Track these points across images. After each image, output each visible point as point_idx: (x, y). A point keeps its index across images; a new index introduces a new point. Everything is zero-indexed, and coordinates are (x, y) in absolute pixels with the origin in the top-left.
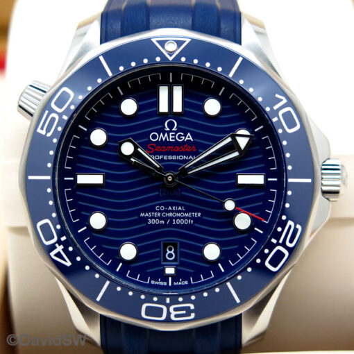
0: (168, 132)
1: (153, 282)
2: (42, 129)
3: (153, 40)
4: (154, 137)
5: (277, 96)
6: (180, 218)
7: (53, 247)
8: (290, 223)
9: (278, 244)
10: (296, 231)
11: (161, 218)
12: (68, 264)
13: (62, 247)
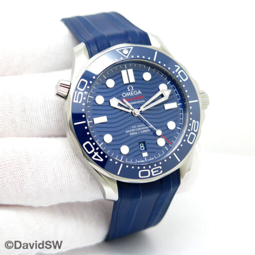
0: (130, 92)
1: (138, 162)
2: (76, 100)
3: (117, 50)
4: (124, 95)
5: (176, 66)
6: (144, 130)
7: (93, 154)
8: (194, 121)
9: (191, 131)
10: (197, 124)
11: (135, 132)
12: (102, 160)
13: (97, 153)
